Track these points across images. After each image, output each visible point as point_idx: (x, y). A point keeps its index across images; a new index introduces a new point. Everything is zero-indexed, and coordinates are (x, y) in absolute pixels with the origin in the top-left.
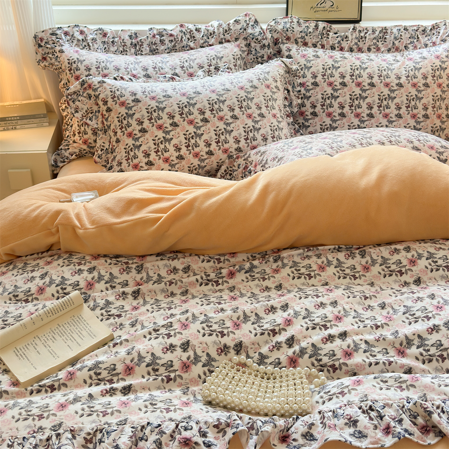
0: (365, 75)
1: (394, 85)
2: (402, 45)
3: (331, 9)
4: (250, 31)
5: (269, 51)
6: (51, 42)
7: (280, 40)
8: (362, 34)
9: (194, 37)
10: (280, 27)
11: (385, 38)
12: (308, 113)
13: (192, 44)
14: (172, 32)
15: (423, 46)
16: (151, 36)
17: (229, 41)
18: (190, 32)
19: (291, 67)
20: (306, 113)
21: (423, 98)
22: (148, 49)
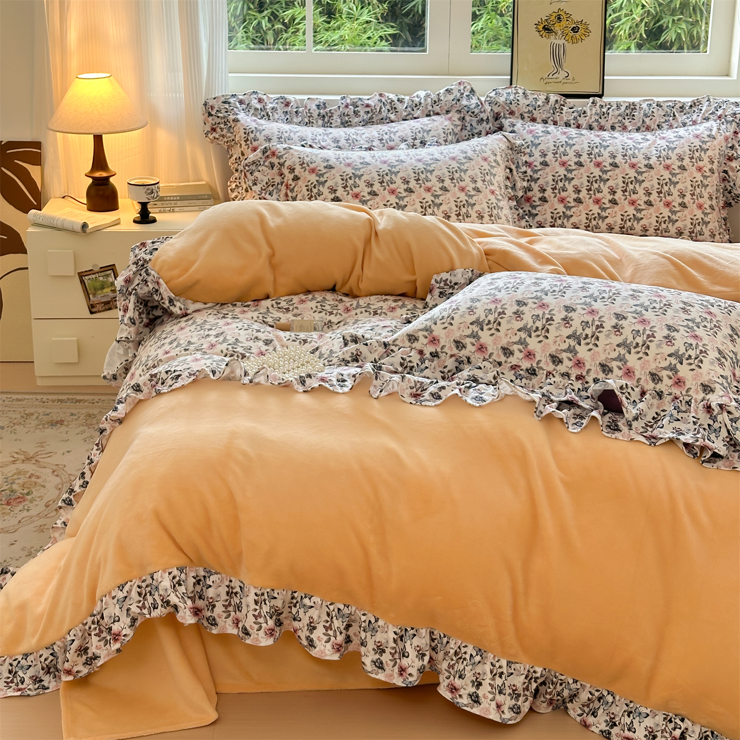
0: (606, 154)
1: (642, 166)
2: (654, 124)
3: (566, 81)
4: (464, 102)
5: (488, 127)
6: (223, 111)
7: (502, 114)
8: (604, 110)
9: (395, 108)
10: (502, 99)
11: (634, 115)
12: (536, 199)
13: (393, 117)
14: (369, 102)
15: (681, 124)
16: (344, 106)
17: (438, 114)
18: (391, 103)
19: (514, 141)
20: (534, 199)
21: (678, 182)
22: (339, 120)
